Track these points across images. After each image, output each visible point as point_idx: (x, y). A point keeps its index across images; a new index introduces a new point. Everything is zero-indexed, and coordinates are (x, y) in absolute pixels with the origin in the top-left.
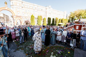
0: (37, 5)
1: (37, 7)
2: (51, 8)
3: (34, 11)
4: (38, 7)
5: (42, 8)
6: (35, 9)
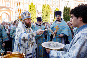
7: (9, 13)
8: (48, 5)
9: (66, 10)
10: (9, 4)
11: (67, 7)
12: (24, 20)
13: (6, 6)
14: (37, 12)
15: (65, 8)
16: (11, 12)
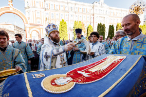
0: (74, 2)
1: (73, 6)
2: (106, 5)
3: (67, 14)
4: (77, 6)
5: (84, 7)
6: (70, 10)
7: (38, 31)
8: (80, 22)
9: (101, 27)
10: (40, 21)
11: (101, 24)
12: (50, 35)
13: (37, 23)
14: (68, 29)
15: (99, 24)
16: (41, 30)
